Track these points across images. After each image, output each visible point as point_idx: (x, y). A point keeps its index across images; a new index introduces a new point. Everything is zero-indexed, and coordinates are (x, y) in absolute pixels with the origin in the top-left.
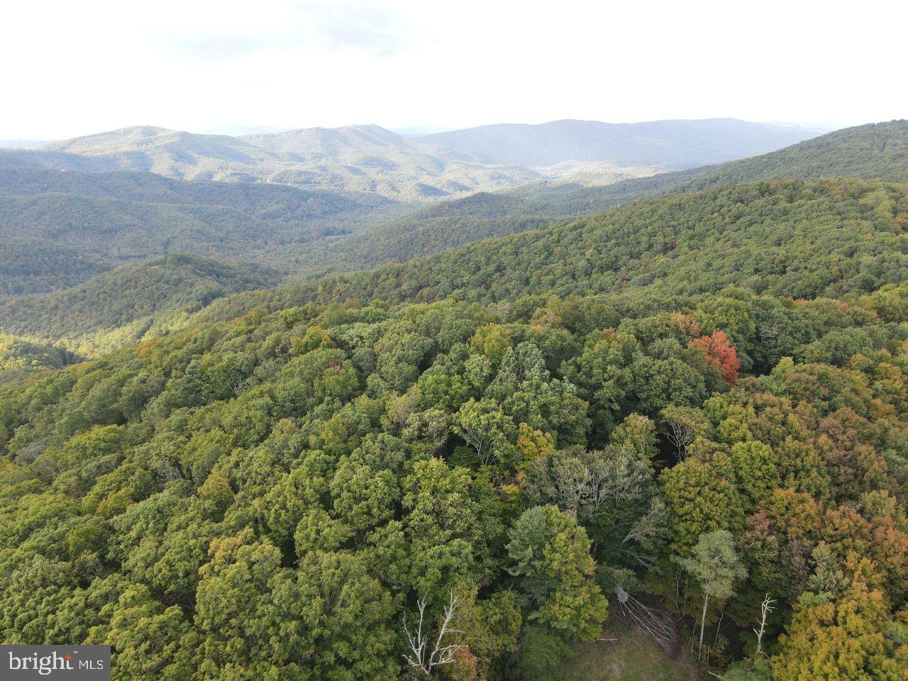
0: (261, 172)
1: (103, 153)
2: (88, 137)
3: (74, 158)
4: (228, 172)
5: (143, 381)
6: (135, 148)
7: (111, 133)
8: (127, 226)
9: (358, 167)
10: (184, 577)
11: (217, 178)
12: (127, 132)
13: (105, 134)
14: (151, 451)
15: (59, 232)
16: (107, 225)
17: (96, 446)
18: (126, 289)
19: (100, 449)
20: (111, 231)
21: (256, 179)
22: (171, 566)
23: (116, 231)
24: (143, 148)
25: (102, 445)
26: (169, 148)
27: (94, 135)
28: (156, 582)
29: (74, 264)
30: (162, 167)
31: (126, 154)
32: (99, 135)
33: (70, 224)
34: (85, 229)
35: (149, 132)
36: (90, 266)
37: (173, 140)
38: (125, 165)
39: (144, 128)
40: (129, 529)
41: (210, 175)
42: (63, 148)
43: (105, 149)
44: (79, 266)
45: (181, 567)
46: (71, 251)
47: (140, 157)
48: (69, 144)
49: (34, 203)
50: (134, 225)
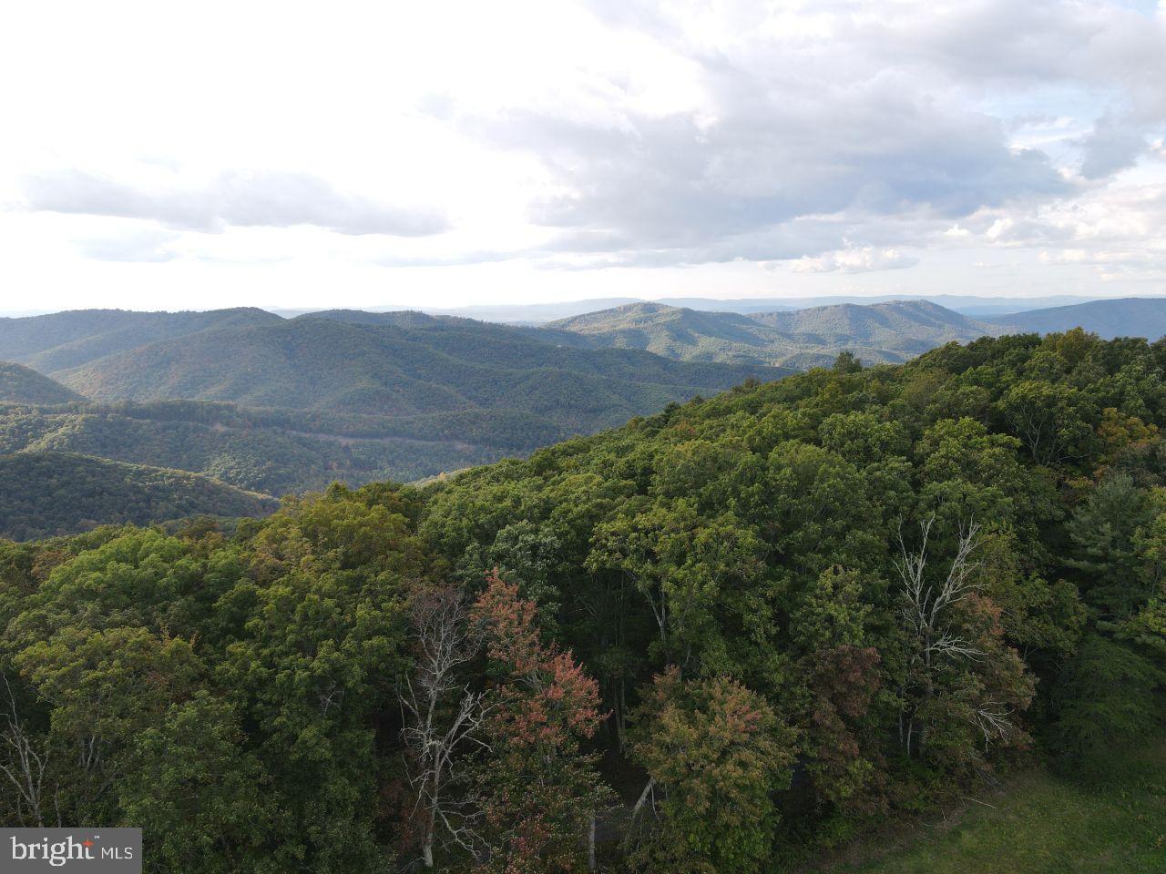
0: (770, 356)
1: (600, 332)
2: (588, 315)
3: (574, 337)
4: (730, 354)
6: (633, 326)
7: (611, 310)
8: (614, 406)
9: (896, 352)
11: (718, 360)
12: (627, 309)
13: (606, 311)
15: (547, 408)
16: (593, 404)
20: (596, 411)
21: (762, 362)
23: (601, 411)
24: (642, 325)
26: (668, 326)
27: (594, 313)
30: (658, 346)
31: (622, 332)
32: (599, 313)
33: (557, 401)
34: (571, 407)
35: (650, 308)
37: (673, 317)
38: (620, 343)
39: (645, 305)
41: (709, 356)
42: (563, 326)
43: (604, 327)
46: (554, 427)
47: (636, 335)
48: (569, 322)
49: (528, 377)
50: (621, 406)
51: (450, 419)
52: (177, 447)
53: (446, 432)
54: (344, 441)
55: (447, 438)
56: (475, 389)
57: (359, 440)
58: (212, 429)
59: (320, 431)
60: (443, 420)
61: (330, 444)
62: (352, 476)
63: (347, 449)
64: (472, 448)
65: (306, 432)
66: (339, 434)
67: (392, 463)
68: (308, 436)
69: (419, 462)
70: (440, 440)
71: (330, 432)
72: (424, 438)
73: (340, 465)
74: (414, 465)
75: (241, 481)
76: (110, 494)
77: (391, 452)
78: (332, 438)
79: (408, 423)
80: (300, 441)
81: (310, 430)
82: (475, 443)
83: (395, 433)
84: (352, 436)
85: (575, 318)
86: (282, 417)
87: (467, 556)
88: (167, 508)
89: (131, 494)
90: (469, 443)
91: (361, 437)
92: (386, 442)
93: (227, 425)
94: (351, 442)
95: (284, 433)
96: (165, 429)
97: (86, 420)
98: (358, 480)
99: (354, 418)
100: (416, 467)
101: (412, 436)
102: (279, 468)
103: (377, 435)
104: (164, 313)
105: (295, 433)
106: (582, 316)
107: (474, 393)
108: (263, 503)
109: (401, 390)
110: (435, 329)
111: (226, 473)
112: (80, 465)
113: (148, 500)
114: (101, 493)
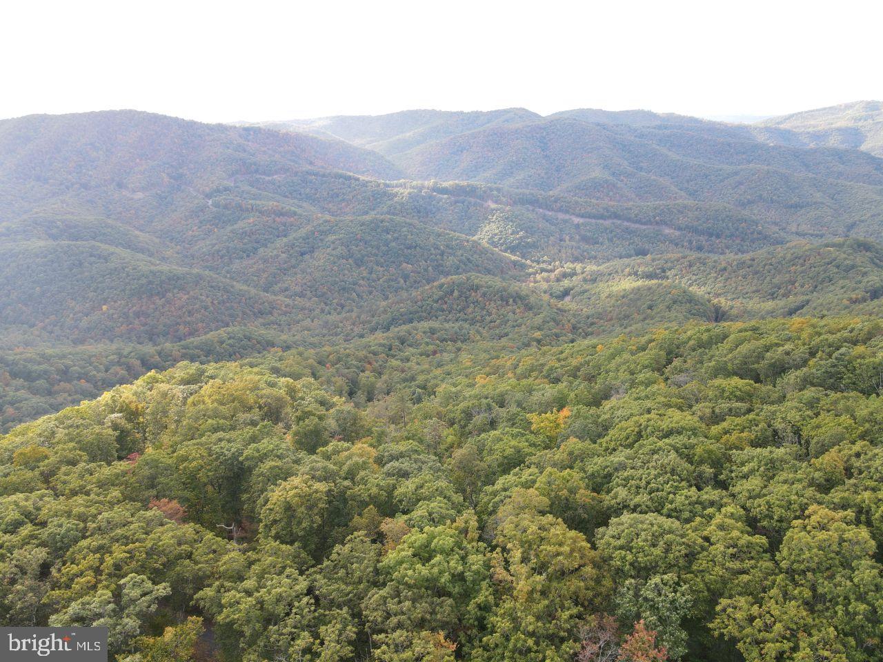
1: (816, 129)
2: (806, 112)
3: (787, 135)
5: (788, 353)
6: (851, 124)
7: (830, 108)
8: (815, 203)
10: (777, 521)
12: (848, 107)
13: (825, 109)
14: (778, 413)
15: (750, 202)
16: (795, 200)
17: (733, 392)
18: (793, 265)
19: (735, 396)
20: (797, 206)
22: (769, 507)
23: (802, 207)
24: (860, 124)
25: (738, 393)
27: (812, 111)
28: (754, 512)
29: (752, 233)
30: (874, 145)
31: (839, 129)
32: (817, 110)
33: (761, 196)
34: (772, 201)
35: (873, 107)
36: (765, 238)
38: (834, 141)
39: (868, 103)
40: (743, 464)
42: (778, 123)
43: (821, 124)
44: (755, 236)
45: (778, 512)
46: (753, 222)
47: (853, 133)
48: (785, 119)
49: (736, 173)
50: (822, 203)
51: (662, 208)
52: (462, 216)
53: (657, 218)
54: (576, 220)
55: (657, 223)
56: (688, 181)
57: (587, 220)
58: (486, 205)
59: (560, 210)
60: (655, 209)
61: (565, 221)
62: (579, 248)
63: (578, 226)
64: (677, 233)
65: (549, 210)
66: (574, 214)
67: (611, 240)
68: (550, 213)
69: (632, 241)
70: (651, 224)
71: (567, 212)
72: (639, 222)
73: (571, 239)
74: (627, 243)
75: (502, 245)
76: (421, 248)
77: (611, 232)
78: (567, 217)
79: (627, 209)
80: (544, 217)
81: (553, 210)
82: (680, 229)
83: (616, 216)
84: (583, 216)
85: (792, 116)
86: (534, 198)
87: (625, 589)
88: (453, 261)
89: (432, 249)
90: (675, 229)
91: (589, 217)
92: (608, 223)
93: (496, 202)
94: (581, 220)
95: (533, 210)
96: (456, 202)
97: (410, 194)
98: (583, 251)
99: (586, 202)
100: (629, 245)
101: (629, 220)
102: (528, 238)
103: (602, 217)
104: (462, 113)
105: (541, 210)
106: (799, 113)
107: (686, 185)
108: (515, 263)
109: (625, 180)
110: (659, 127)
111: (492, 237)
112: (405, 227)
113: (442, 255)
114: (415, 247)
